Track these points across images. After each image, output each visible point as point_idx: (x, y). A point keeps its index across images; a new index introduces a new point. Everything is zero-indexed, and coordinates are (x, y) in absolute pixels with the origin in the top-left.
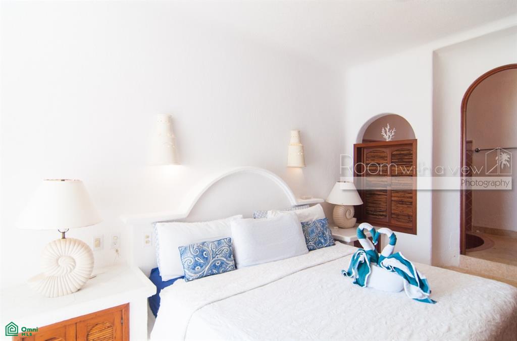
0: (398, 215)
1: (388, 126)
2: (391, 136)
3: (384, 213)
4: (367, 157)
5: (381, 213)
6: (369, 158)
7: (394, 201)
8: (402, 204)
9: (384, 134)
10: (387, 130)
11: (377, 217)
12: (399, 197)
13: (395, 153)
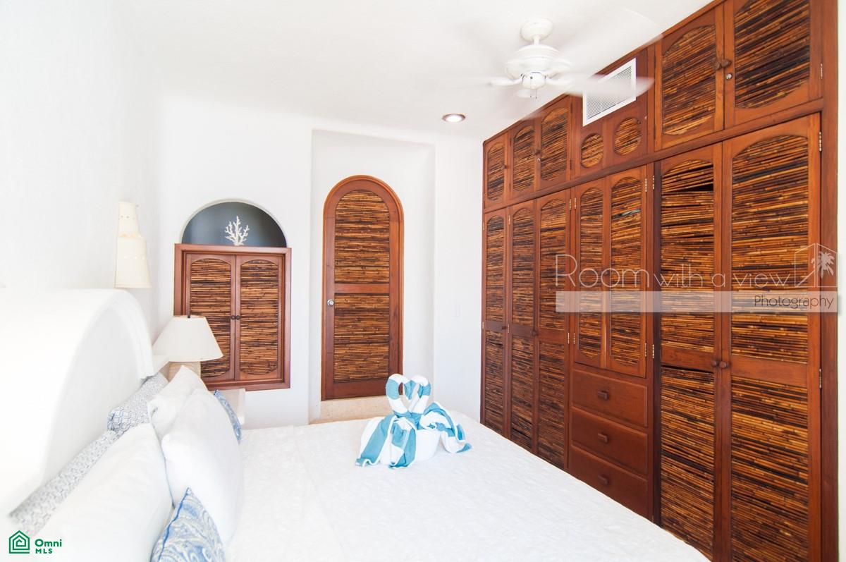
0: (251, 364)
1: (238, 220)
2: (242, 237)
3: (224, 366)
4: (192, 270)
5: (219, 367)
6: (196, 271)
7: (244, 343)
8: (259, 346)
9: (231, 233)
10: (237, 227)
11: (212, 374)
12: (253, 336)
13: (247, 265)
